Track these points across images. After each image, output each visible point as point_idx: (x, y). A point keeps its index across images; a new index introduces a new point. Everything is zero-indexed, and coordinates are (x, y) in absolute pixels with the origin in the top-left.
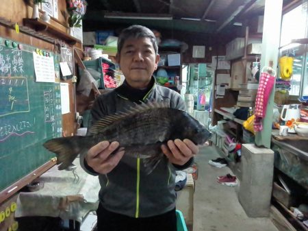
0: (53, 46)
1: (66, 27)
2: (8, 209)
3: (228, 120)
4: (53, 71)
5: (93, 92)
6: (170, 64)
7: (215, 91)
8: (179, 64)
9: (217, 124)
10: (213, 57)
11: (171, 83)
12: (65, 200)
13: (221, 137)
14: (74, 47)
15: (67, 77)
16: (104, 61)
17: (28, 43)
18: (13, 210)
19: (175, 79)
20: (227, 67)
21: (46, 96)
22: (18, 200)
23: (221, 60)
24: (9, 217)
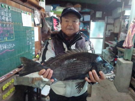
0: (31, 10)
1: (37, 1)
2: (10, 81)
3: (111, 47)
4: (31, 21)
5: (49, 32)
6: (85, 20)
7: (106, 33)
8: (89, 20)
9: (106, 48)
10: (106, 17)
11: (85, 29)
12: (34, 79)
13: (107, 55)
14: (41, 11)
15: (37, 24)
16: (54, 18)
17: (19, 8)
18: (13, 82)
19: (87, 27)
20: (112, 22)
21: (28, 33)
22: (15, 78)
23: (109, 19)
24: (11, 85)
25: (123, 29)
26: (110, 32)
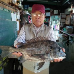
0: (15, 10)
3: (64, 34)
7: (60, 25)
8: (50, 16)
10: (60, 14)
11: (47, 22)
15: (19, 20)
20: (65, 17)
21: (14, 25)
23: (63, 15)
24: (7, 58)
25: (72, 22)
26: (63, 24)
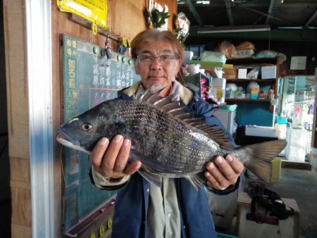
6: (264, 77)
8: (275, 77)
16: (203, 77)
19: (269, 94)
